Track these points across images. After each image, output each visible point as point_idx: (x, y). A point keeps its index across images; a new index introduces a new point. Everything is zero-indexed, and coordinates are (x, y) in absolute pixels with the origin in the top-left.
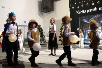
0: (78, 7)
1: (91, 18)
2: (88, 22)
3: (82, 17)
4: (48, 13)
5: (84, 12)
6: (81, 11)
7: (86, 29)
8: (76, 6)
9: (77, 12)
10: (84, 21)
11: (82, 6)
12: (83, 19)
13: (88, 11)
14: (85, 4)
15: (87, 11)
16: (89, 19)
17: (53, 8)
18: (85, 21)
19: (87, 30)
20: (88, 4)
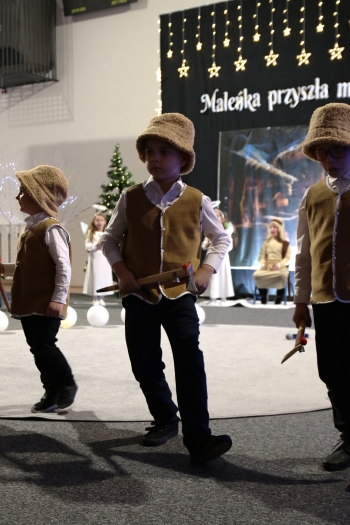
0: (214, 71)
1: (290, 142)
2: (268, 167)
3: (234, 135)
4: (16, 92)
5: (247, 101)
6: (233, 94)
7: (257, 206)
8: (200, 64)
9: (208, 101)
10: (249, 160)
11: (240, 65)
12: (240, 146)
13: (275, 97)
14: (255, 54)
15: (264, 101)
16: (275, 150)
17: (51, 65)
18: (254, 157)
19: (264, 212)
20: (272, 59)
